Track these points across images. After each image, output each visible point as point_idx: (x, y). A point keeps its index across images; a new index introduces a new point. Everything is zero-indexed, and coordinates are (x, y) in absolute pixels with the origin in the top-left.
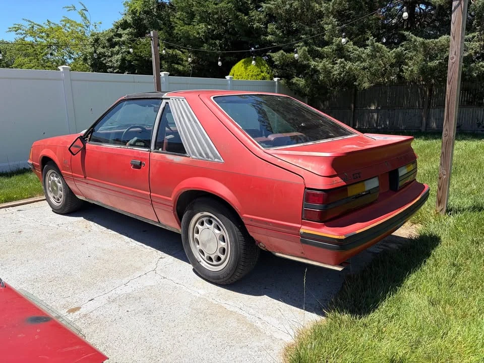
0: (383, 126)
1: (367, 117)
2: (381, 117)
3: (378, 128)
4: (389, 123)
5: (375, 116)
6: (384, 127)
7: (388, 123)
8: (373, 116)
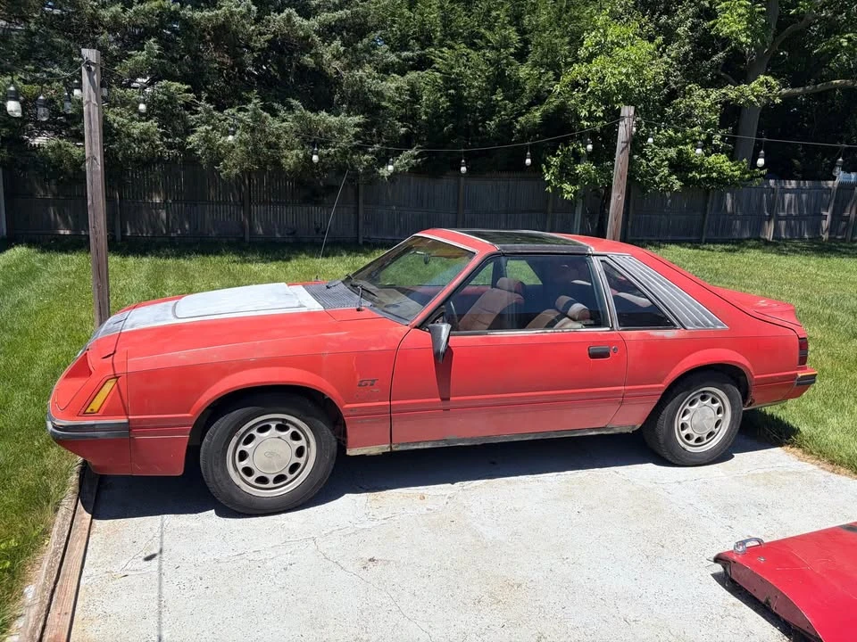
0: (179, 232)
1: (147, 216)
2: (174, 218)
3: (172, 235)
4: (190, 226)
5: (164, 215)
6: (182, 234)
7: (187, 226)
8: (158, 215)
